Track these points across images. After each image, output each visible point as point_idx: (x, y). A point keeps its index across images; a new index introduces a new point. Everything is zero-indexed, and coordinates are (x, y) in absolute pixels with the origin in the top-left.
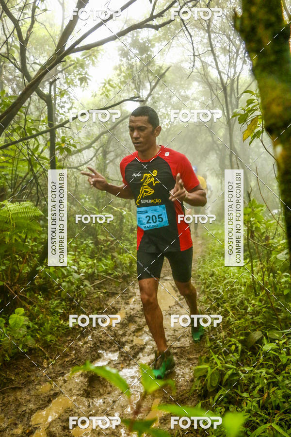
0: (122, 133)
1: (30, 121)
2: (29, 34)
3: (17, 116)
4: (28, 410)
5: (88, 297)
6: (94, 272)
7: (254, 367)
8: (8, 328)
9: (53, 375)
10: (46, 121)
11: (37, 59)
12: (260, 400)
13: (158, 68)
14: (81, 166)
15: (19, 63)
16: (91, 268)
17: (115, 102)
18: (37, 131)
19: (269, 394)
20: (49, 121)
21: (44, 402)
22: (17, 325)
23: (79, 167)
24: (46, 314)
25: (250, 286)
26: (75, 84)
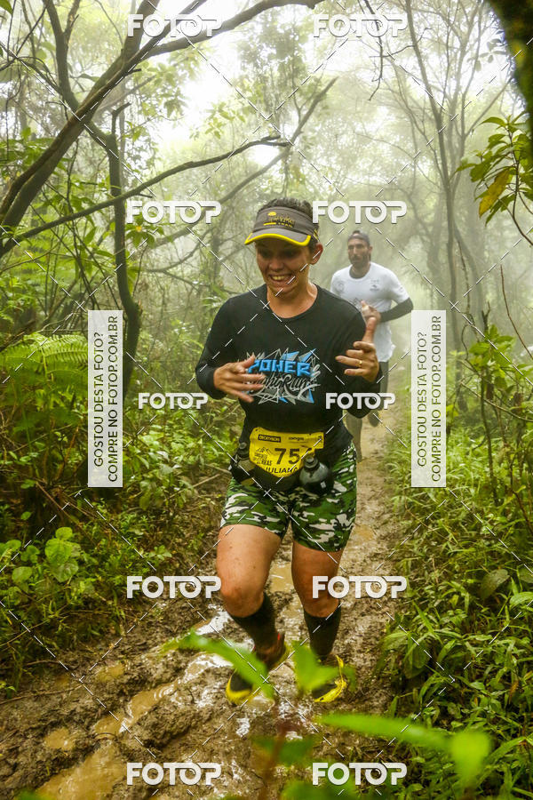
0: (247, 204)
1: (77, 184)
2: (72, 20)
3: (53, 175)
4: (78, 710)
5: (188, 506)
6: (198, 462)
7: (493, 634)
8: (45, 565)
9: (127, 647)
10: (108, 184)
11: (88, 69)
12: (504, 694)
13: (313, 81)
14: (171, 267)
15: (54, 76)
16: (193, 454)
17: (233, 147)
18: (91, 203)
19: (520, 683)
20: (112, 184)
21: (111, 696)
22: (59, 558)
23: (168, 268)
24: (113, 539)
25: (486, 487)
26: (159, 114)
